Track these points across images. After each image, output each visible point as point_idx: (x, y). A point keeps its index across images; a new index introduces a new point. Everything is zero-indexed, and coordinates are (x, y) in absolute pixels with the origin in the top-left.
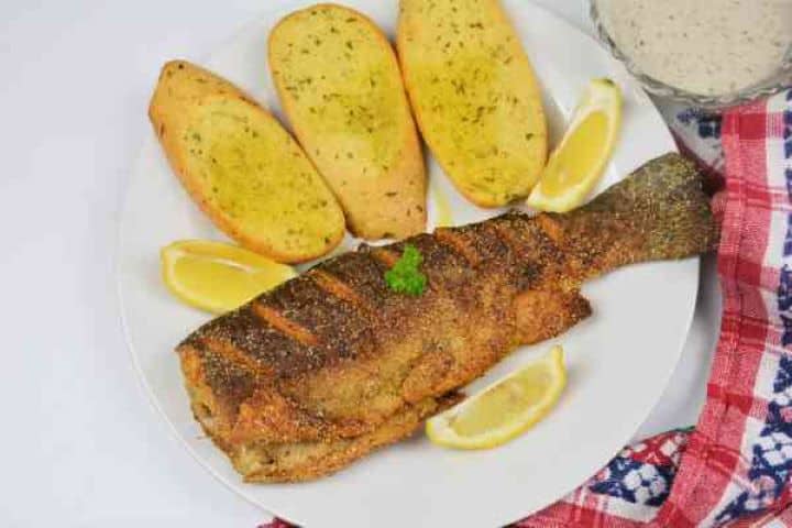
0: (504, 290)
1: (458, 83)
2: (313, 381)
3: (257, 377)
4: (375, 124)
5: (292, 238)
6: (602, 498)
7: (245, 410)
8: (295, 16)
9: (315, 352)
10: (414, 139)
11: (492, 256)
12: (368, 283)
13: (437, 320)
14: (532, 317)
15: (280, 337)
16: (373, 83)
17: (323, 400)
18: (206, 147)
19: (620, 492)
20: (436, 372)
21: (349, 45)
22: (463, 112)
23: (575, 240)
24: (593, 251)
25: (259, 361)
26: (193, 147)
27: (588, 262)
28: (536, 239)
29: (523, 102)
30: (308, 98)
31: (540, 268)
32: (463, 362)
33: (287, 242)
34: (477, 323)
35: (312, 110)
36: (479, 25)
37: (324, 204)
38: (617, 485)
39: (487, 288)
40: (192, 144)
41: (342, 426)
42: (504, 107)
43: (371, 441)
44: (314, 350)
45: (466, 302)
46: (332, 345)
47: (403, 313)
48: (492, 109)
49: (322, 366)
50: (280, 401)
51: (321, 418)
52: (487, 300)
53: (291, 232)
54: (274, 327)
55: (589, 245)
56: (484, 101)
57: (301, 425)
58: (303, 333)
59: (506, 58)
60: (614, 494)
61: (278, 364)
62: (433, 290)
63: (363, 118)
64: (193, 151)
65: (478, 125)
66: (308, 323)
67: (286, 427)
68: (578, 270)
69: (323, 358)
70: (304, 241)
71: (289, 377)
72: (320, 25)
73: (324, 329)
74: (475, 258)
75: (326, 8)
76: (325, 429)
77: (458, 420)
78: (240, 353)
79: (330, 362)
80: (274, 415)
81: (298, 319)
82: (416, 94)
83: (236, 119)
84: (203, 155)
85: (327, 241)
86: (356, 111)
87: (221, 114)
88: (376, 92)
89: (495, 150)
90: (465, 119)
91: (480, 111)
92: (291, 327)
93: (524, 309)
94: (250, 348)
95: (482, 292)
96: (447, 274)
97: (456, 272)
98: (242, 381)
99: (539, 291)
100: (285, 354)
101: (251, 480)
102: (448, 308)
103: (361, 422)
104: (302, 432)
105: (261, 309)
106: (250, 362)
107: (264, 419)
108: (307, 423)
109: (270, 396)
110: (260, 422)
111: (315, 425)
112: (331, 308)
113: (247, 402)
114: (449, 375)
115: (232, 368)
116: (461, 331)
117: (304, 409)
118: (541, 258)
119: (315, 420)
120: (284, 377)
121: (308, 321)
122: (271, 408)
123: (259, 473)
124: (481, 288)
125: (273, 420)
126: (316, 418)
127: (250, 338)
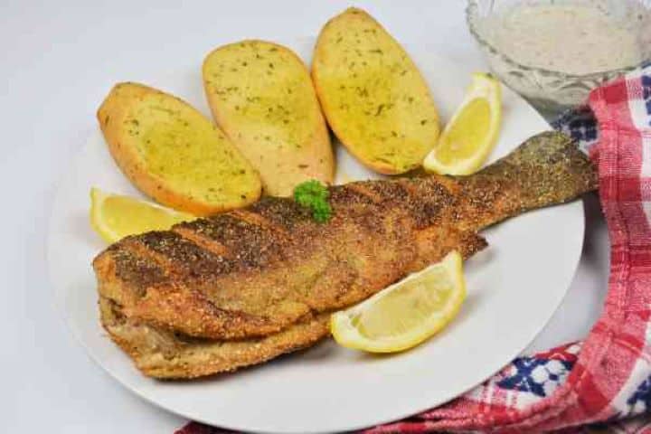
1: (362, 89)
2: (221, 281)
3: (167, 272)
4: (291, 118)
5: (211, 195)
6: (510, 393)
7: (151, 292)
8: (227, 47)
9: (225, 259)
10: (324, 129)
11: (393, 196)
12: (278, 213)
13: (342, 242)
14: (432, 248)
15: (192, 245)
16: (290, 91)
17: (230, 300)
18: (142, 130)
19: (528, 387)
20: (342, 282)
21: (271, 66)
22: (366, 108)
23: (468, 190)
24: (485, 198)
25: (170, 260)
26: (132, 129)
27: (481, 206)
28: (432, 187)
29: (417, 99)
30: (234, 99)
31: (438, 208)
32: (366, 276)
33: (207, 196)
34: (380, 245)
35: (237, 108)
36: (379, 51)
37: (243, 172)
38: (525, 379)
39: (389, 219)
40: (131, 127)
41: (246, 321)
42: (401, 105)
45: (370, 228)
46: (241, 256)
47: (310, 234)
48: (390, 106)
49: (230, 271)
50: (187, 292)
51: (226, 312)
52: (390, 229)
53: (212, 190)
54: (186, 239)
55: (482, 194)
56: (384, 101)
57: (205, 314)
58: (215, 246)
59: (401, 71)
60: (523, 389)
61: (187, 264)
62: (339, 218)
63: (280, 114)
64: (130, 131)
65: (379, 117)
68: (473, 213)
69: (232, 265)
70: (222, 196)
71: (198, 276)
72: (248, 53)
73: (234, 243)
75: (253, 43)
76: (228, 321)
78: (152, 254)
79: (238, 269)
80: (180, 300)
81: (211, 235)
82: (326, 99)
83: (170, 112)
84: (140, 136)
85: (244, 197)
86: (275, 108)
87: (158, 108)
88: (292, 97)
89: (395, 134)
90: (368, 113)
91: (380, 108)
92: (203, 242)
93: (424, 241)
94: (163, 250)
95: (384, 221)
96: (351, 207)
97: (360, 207)
98: (151, 272)
99: (437, 226)
100: (195, 257)
101: (151, 372)
102: (353, 232)
103: (266, 319)
104: (206, 321)
105: (177, 231)
106: (161, 262)
107: (169, 301)
108: (212, 313)
109: (177, 286)
110: (164, 303)
111: (220, 316)
112: (243, 229)
113: (154, 287)
114: (353, 287)
115: (143, 262)
116: (365, 250)
117: (209, 302)
118: (438, 201)
119: (220, 312)
120: (192, 274)
121: (220, 237)
122: (178, 295)
123: (160, 367)
124: (382, 218)
125: (179, 304)
126: (221, 310)
127: (164, 243)
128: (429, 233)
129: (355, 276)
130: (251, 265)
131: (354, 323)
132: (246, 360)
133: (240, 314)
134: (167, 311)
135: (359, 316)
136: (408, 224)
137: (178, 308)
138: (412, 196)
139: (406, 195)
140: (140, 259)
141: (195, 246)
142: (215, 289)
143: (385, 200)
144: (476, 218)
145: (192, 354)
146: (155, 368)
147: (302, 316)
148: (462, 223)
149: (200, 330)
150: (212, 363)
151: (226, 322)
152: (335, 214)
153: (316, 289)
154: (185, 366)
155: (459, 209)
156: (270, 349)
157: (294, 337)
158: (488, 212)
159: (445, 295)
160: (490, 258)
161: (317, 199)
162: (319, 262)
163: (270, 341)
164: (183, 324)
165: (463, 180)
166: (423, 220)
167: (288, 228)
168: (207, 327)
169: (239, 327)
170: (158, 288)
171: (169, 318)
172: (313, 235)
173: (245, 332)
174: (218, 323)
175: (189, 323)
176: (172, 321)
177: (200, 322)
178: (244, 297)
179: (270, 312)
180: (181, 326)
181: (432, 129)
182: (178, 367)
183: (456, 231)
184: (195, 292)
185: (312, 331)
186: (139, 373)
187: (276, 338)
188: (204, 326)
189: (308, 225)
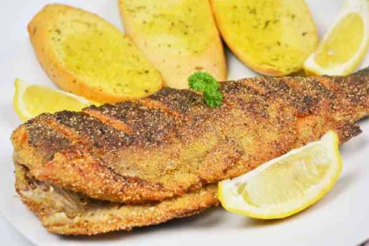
0: (287, 109)
1: (252, 8)
2: (121, 153)
3: (74, 142)
4: (190, 31)
5: (119, 89)
7: (58, 157)
9: (126, 135)
10: (218, 40)
11: (276, 89)
12: (175, 100)
13: (230, 124)
15: (98, 122)
16: (190, 10)
17: (128, 169)
18: (64, 39)
20: (229, 157)
22: (255, 23)
23: (344, 87)
24: (359, 93)
25: (78, 132)
26: (54, 36)
27: (355, 100)
28: (312, 84)
30: (141, 16)
31: (317, 100)
32: (252, 154)
33: (115, 89)
34: (264, 127)
35: (145, 22)
37: (147, 72)
39: (273, 106)
41: (142, 186)
42: (285, 20)
43: (168, 206)
44: (125, 134)
45: (256, 113)
46: (140, 133)
47: (202, 117)
48: (275, 22)
49: (130, 144)
50: (90, 158)
51: (124, 178)
52: (273, 115)
53: (119, 85)
55: (356, 90)
56: (271, 18)
57: (105, 178)
58: (118, 124)
61: (92, 137)
62: (228, 104)
63: (181, 27)
64: (53, 38)
65: (266, 30)
66: (123, 118)
67: (91, 175)
68: (348, 106)
69: (132, 139)
70: (126, 90)
73: (135, 122)
74: (263, 90)
76: (126, 185)
77: (247, 188)
78: (62, 127)
79: (137, 143)
80: (83, 165)
81: (115, 116)
83: (89, 25)
84: (61, 42)
85: (147, 91)
86: (176, 23)
87: (78, 21)
88: (192, 14)
89: (279, 44)
90: (256, 27)
91: (267, 23)
92: (108, 121)
93: (304, 127)
94: (72, 124)
95: (268, 108)
96: (240, 96)
97: (247, 97)
98: (60, 141)
99: (316, 115)
100: (100, 132)
101: (55, 228)
102: (241, 117)
103: (161, 186)
104: (106, 184)
105: (86, 112)
106: (70, 133)
107: (73, 165)
108: (112, 177)
109: (82, 153)
110: (69, 166)
111: (119, 180)
112: (143, 111)
113: (61, 152)
114: (240, 162)
115: (53, 132)
116: (251, 131)
117: (110, 168)
118: (317, 94)
119: (118, 177)
120: (96, 145)
121: (122, 117)
122: (82, 160)
123: (63, 225)
124: (267, 106)
125: (82, 168)
126: (120, 175)
127: (73, 120)
128: (309, 121)
129: (242, 153)
130: (149, 140)
131: (240, 191)
132: (141, 221)
133: (136, 180)
134: (71, 172)
135: (245, 184)
136: (289, 112)
137: (81, 171)
138: (293, 90)
139: (288, 88)
140: (51, 130)
141: (101, 123)
142: (116, 158)
143: (270, 92)
144: (350, 110)
145: (93, 215)
146: (58, 225)
147: (192, 186)
148: (338, 114)
149: (100, 192)
150: (110, 222)
151: (124, 186)
152: (225, 102)
153: (205, 163)
154: (86, 224)
155: (336, 101)
156: (163, 213)
157: (185, 203)
158: (361, 105)
159: (323, 169)
160: (363, 144)
161: (209, 86)
162: (209, 141)
163: (163, 205)
164: (85, 185)
165: (339, 80)
166: (304, 109)
167: (184, 111)
168: (107, 189)
169: (135, 191)
170: (64, 154)
171: (72, 179)
172: (206, 118)
173: (141, 196)
174: (117, 186)
175: (90, 184)
176: (75, 182)
177: (101, 185)
178: (142, 167)
179: (164, 180)
180: (83, 187)
181: (312, 39)
182: (79, 225)
183: (333, 120)
184: (98, 159)
185: (202, 199)
186: (44, 230)
187: (169, 203)
188: (103, 189)
189: (201, 110)
